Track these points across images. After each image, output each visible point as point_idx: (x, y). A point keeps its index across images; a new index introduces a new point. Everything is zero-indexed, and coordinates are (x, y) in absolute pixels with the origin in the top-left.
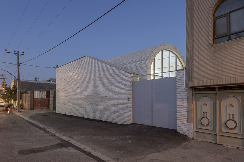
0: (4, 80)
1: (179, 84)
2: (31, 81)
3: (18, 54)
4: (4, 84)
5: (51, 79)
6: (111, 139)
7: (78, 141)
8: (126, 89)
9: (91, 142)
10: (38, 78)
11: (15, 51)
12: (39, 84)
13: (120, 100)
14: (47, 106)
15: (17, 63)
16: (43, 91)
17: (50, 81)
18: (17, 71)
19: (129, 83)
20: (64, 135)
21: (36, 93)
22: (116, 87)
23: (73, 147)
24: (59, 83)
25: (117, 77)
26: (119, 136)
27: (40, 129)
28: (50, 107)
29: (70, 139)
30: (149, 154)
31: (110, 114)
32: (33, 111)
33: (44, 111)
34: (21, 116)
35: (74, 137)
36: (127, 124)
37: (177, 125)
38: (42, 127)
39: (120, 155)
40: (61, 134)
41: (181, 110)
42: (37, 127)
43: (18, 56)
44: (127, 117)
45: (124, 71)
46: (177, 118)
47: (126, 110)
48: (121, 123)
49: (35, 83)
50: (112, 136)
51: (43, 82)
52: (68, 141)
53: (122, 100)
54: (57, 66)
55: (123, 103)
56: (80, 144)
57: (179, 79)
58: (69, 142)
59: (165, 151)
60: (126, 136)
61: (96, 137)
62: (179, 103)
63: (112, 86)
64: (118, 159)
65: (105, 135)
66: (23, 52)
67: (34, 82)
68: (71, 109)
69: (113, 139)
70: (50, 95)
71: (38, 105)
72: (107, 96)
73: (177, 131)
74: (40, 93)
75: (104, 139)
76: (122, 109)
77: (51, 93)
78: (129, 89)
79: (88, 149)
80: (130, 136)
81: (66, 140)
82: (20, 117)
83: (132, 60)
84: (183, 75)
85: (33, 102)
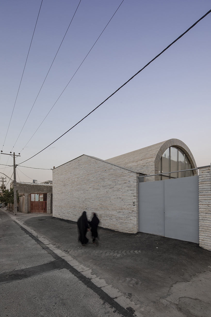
0: (3, 182)
1: (203, 185)
2: (29, 184)
3: (14, 155)
4: (3, 187)
5: (49, 181)
6: (115, 255)
7: (74, 257)
8: (131, 191)
9: (91, 260)
10: (36, 180)
11: (11, 152)
12: (37, 186)
13: (124, 205)
14: (44, 209)
15: (13, 164)
16: (40, 194)
17: (48, 183)
18: (13, 175)
19: (135, 185)
20: (58, 248)
21: (33, 195)
22: (119, 190)
23: (68, 269)
24: (55, 185)
25: (119, 178)
26: (125, 251)
27: (32, 238)
28: (47, 210)
29: (66, 255)
30: (174, 286)
31: (111, 220)
32: (30, 214)
33: (41, 215)
34: (17, 221)
35: (70, 251)
36: (133, 233)
37: (200, 238)
38: (35, 236)
39: (132, 286)
40: (55, 246)
41: (206, 219)
42: (30, 235)
43: (14, 158)
44: (132, 225)
45: (128, 171)
46: (200, 229)
47: (131, 216)
48: (125, 231)
49: (33, 186)
50: (117, 251)
51: (41, 184)
52: (63, 258)
53: (126, 205)
54: (54, 167)
55: (126, 208)
56: (78, 264)
57: (202, 178)
58: (63, 260)
59: (193, 279)
60: (134, 252)
61: (97, 252)
62: (203, 210)
63: (113, 188)
64: (131, 294)
65: (107, 248)
66: (19, 154)
67: (32, 184)
68: (68, 213)
69: (119, 255)
70: (47, 198)
71: (35, 208)
72: (108, 199)
73: (200, 245)
74: (37, 196)
75: (107, 255)
76: (126, 215)
77: (48, 196)
78: (134, 191)
79: (87, 272)
80: (140, 251)
81: (60, 256)
82: (15, 221)
83: (136, 158)
84: (208, 173)
85: (30, 206)
